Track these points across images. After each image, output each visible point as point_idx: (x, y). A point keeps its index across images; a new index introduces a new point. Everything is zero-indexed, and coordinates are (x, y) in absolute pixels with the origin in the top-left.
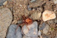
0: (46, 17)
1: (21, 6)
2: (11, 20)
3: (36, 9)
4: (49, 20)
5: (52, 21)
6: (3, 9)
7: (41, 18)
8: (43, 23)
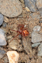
0: (12, 55)
2: (8, 16)
3: (21, 44)
4: (8, 58)
5: (7, 61)
6: (21, 7)
7: (11, 49)
8: (5, 51)
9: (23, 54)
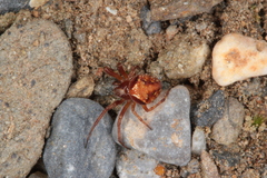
0: (231, 65)
1: (114, 12)
2: (66, 79)
3: (185, 28)
4: (244, 81)
5: (257, 85)
6: (28, 26)
7: (206, 68)
8: (214, 92)
9: (225, 16)
